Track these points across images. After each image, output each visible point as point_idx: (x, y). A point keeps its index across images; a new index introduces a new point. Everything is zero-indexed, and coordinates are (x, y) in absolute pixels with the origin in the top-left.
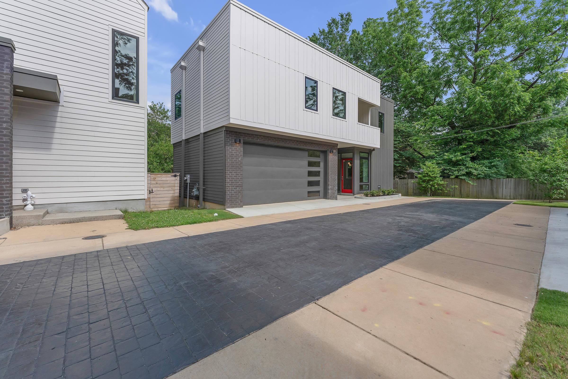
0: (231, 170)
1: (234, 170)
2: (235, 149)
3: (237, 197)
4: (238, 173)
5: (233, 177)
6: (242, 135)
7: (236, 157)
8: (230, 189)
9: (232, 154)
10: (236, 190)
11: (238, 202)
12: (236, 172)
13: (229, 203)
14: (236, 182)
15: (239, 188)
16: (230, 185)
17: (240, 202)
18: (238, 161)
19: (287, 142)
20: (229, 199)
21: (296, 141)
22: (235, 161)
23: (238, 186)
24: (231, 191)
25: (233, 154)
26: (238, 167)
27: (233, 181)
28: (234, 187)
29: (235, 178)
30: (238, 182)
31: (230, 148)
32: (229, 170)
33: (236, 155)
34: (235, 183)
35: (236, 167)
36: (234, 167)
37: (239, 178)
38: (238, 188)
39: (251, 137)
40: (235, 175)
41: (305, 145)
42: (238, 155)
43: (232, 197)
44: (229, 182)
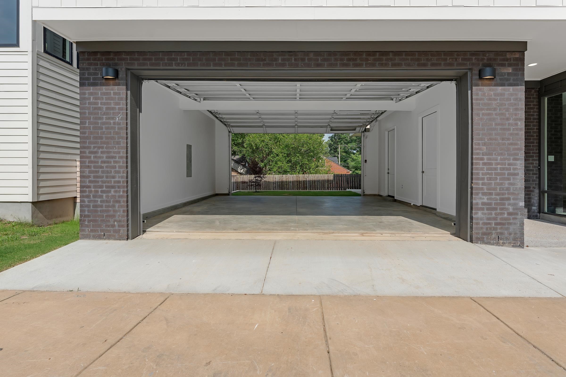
0: (94, 147)
1: (102, 148)
2: (104, 94)
3: (111, 213)
4: (114, 153)
5: (100, 164)
6: (124, 59)
7: (106, 114)
8: (90, 192)
9: (95, 108)
10: (107, 196)
11: (113, 226)
12: (108, 152)
13: (87, 226)
14: (107, 177)
15: (115, 192)
16: (90, 182)
17: (119, 226)
18: (114, 123)
19: (276, 60)
20: (88, 216)
21: (311, 55)
22: (104, 123)
23: (113, 187)
24: (94, 196)
25: (100, 108)
26: (113, 138)
27: (100, 174)
28: (101, 187)
29: (104, 165)
30: (114, 177)
31: (91, 94)
32: (89, 148)
33: (107, 109)
34: (105, 179)
35: (107, 138)
36: (101, 138)
37: (117, 165)
38: (113, 190)
39: (150, 59)
40: (105, 159)
41: (351, 63)
42: (113, 109)
43: (96, 211)
44: (89, 177)
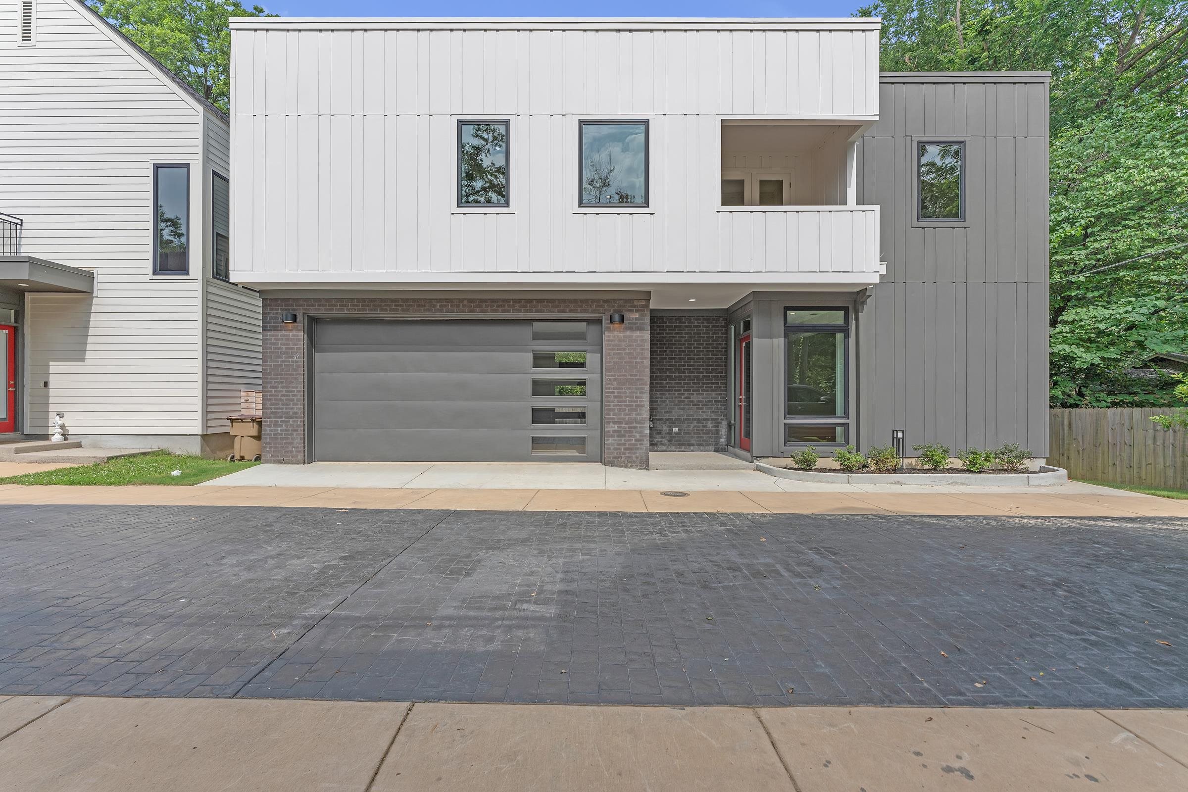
0: (275, 383)
1: (282, 383)
2: (285, 335)
3: (290, 440)
4: (293, 387)
5: (280, 397)
6: (301, 305)
7: (287, 353)
8: (271, 422)
9: (276, 348)
10: (286, 426)
11: (292, 452)
12: (287, 387)
13: (269, 452)
14: (286, 409)
15: (294, 422)
16: (271, 413)
17: (297, 452)
18: (293, 361)
19: (435, 306)
20: (270, 443)
21: (465, 302)
22: (283, 361)
23: (291, 417)
24: (275, 426)
25: (279, 348)
26: (292, 374)
27: (280, 406)
28: (281, 417)
29: (284, 398)
30: (292, 409)
31: (273, 336)
32: (271, 383)
33: (286, 349)
34: (284, 410)
35: (286, 374)
36: (281, 374)
37: (295, 398)
38: (291, 420)
39: (325, 305)
40: (284, 393)
41: (500, 309)
42: (292, 348)
43: (277, 439)
44: (271, 409)
